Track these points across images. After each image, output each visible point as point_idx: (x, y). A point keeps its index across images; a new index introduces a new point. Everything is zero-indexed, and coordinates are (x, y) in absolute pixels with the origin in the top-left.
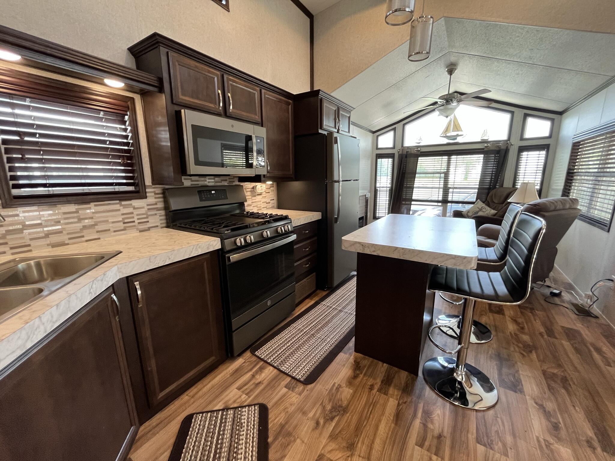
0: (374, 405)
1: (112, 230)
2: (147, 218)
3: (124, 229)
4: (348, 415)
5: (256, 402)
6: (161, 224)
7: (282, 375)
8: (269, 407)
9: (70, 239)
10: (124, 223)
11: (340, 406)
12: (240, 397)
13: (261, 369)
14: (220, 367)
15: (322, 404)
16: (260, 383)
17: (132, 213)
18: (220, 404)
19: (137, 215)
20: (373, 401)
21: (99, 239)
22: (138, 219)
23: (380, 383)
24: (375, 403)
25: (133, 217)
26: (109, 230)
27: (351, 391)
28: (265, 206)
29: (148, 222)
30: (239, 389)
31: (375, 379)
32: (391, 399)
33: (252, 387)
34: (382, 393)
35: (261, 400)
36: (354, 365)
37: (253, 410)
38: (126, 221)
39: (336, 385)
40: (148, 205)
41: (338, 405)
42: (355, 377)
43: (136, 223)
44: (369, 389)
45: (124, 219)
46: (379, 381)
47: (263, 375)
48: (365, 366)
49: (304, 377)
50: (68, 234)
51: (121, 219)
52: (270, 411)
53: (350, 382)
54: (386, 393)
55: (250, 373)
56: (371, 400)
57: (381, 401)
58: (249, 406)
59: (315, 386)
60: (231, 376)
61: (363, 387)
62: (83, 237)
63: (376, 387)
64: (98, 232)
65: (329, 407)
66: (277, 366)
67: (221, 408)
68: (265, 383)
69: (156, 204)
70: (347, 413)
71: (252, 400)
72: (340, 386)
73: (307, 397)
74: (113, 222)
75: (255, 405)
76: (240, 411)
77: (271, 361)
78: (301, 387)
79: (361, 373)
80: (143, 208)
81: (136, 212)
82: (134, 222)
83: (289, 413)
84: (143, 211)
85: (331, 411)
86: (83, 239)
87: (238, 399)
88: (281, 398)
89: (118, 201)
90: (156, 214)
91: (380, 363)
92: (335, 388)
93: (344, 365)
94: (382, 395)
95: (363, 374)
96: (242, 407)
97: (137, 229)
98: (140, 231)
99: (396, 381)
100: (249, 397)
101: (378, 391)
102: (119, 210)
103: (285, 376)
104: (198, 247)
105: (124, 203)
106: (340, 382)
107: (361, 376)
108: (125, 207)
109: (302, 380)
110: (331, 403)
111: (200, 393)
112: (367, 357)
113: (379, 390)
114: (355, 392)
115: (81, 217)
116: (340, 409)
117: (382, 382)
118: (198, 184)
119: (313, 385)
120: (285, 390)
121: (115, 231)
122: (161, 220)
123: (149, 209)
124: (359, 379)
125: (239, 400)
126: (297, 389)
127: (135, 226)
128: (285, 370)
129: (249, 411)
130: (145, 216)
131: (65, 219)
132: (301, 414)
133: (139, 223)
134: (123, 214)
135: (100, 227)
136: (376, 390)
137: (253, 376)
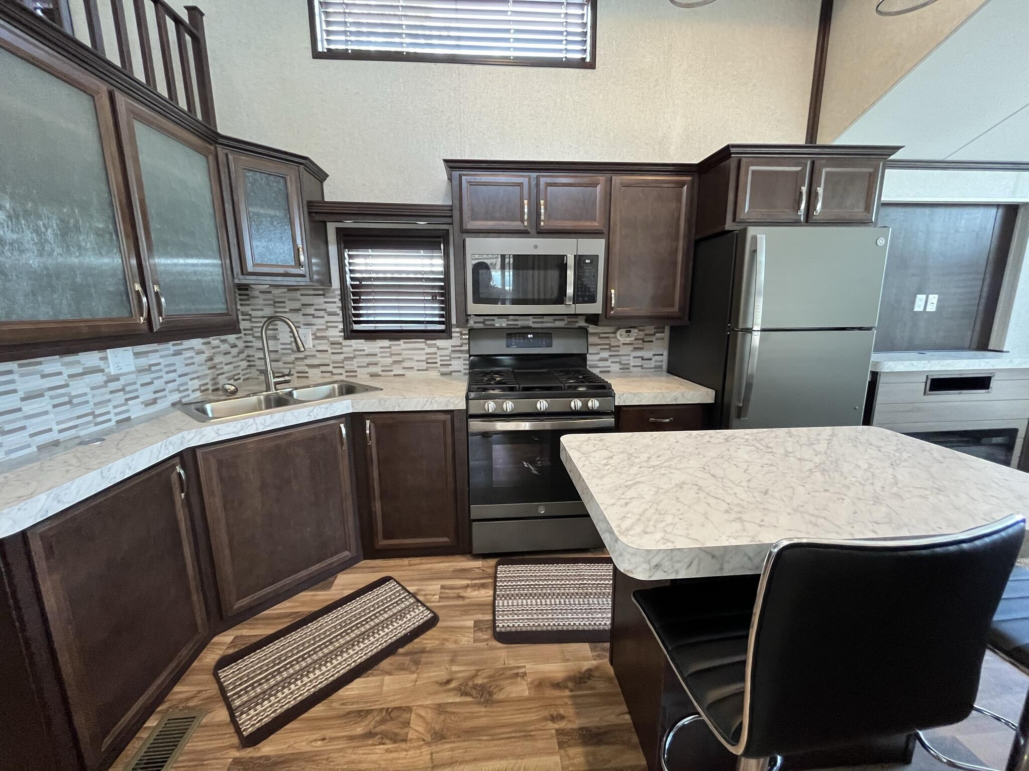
0: (525, 736)
1: (416, 368)
2: (450, 360)
3: (426, 370)
4: (484, 709)
5: (435, 611)
6: (465, 369)
7: (490, 607)
8: (438, 625)
9: (382, 371)
10: (427, 363)
11: (491, 694)
12: (433, 595)
13: (483, 586)
14: (458, 556)
15: (478, 671)
16: (463, 598)
17: (436, 354)
18: (416, 588)
19: (441, 356)
20: (530, 731)
21: (404, 375)
22: (441, 360)
23: (575, 726)
24: (530, 736)
25: (436, 358)
26: (413, 368)
27: (527, 693)
28: (640, 364)
29: (451, 365)
30: (443, 587)
31: (578, 714)
32: (557, 758)
33: (454, 595)
34: (558, 739)
35: (440, 613)
36: (580, 673)
37: (425, 615)
38: (429, 361)
39: (523, 670)
40: (452, 346)
41: (491, 689)
42: (557, 685)
43: (438, 365)
44: (552, 716)
45: (427, 359)
46: (577, 723)
47: (475, 593)
48: (592, 688)
49: (503, 630)
50: (382, 366)
51: (425, 359)
52: (434, 629)
53: (540, 684)
54: (561, 745)
55: (469, 582)
56: (532, 728)
57: (540, 744)
58: (428, 608)
59: (500, 648)
60: (453, 571)
61: (546, 707)
62: (392, 371)
63: (562, 725)
64: (404, 368)
65: (479, 681)
66: (498, 596)
67: (411, 591)
68: (467, 601)
69: (461, 346)
70: (486, 707)
71: (436, 606)
72: (525, 674)
73: (477, 650)
74: (417, 361)
75: (432, 612)
76: (417, 606)
77: (501, 586)
78: (487, 635)
79: (571, 691)
80: (447, 349)
81: (440, 353)
82: (437, 363)
83: (443, 647)
84: (447, 352)
85: (475, 687)
86: (392, 373)
87: (430, 595)
88: (457, 628)
89: (424, 340)
90: (460, 358)
91: (624, 708)
92: (516, 671)
93: (568, 660)
94: (555, 740)
95: (571, 693)
96: (423, 605)
97: (439, 371)
98: (442, 374)
99: (605, 751)
100: (439, 602)
101: (557, 730)
102: (423, 349)
103: (491, 611)
104: (433, 401)
105: (429, 342)
106: (530, 673)
107: (567, 693)
108: (430, 346)
109: (498, 629)
110: (485, 680)
111: (417, 567)
112: (616, 682)
113: (560, 732)
114: (528, 699)
115: (393, 352)
116: (486, 695)
117: (581, 729)
118: (517, 325)
119: (499, 645)
120: (471, 623)
121: (418, 370)
122: (464, 364)
123: (453, 351)
124: (557, 693)
125: (429, 597)
126: (480, 634)
127: (436, 367)
128: (498, 606)
129: (422, 612)
130: (448, 358)
131: (381, 352)
132: (450, 658)
133: (441, 365)
134: (427, 354)
135: (406, 364)
136: (557, 726)
137: (467, 586)
